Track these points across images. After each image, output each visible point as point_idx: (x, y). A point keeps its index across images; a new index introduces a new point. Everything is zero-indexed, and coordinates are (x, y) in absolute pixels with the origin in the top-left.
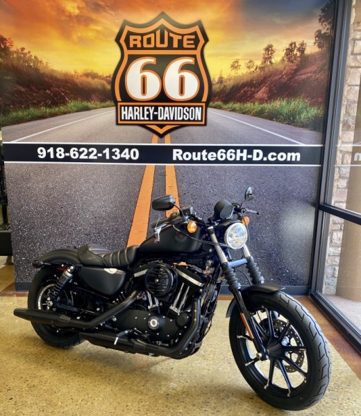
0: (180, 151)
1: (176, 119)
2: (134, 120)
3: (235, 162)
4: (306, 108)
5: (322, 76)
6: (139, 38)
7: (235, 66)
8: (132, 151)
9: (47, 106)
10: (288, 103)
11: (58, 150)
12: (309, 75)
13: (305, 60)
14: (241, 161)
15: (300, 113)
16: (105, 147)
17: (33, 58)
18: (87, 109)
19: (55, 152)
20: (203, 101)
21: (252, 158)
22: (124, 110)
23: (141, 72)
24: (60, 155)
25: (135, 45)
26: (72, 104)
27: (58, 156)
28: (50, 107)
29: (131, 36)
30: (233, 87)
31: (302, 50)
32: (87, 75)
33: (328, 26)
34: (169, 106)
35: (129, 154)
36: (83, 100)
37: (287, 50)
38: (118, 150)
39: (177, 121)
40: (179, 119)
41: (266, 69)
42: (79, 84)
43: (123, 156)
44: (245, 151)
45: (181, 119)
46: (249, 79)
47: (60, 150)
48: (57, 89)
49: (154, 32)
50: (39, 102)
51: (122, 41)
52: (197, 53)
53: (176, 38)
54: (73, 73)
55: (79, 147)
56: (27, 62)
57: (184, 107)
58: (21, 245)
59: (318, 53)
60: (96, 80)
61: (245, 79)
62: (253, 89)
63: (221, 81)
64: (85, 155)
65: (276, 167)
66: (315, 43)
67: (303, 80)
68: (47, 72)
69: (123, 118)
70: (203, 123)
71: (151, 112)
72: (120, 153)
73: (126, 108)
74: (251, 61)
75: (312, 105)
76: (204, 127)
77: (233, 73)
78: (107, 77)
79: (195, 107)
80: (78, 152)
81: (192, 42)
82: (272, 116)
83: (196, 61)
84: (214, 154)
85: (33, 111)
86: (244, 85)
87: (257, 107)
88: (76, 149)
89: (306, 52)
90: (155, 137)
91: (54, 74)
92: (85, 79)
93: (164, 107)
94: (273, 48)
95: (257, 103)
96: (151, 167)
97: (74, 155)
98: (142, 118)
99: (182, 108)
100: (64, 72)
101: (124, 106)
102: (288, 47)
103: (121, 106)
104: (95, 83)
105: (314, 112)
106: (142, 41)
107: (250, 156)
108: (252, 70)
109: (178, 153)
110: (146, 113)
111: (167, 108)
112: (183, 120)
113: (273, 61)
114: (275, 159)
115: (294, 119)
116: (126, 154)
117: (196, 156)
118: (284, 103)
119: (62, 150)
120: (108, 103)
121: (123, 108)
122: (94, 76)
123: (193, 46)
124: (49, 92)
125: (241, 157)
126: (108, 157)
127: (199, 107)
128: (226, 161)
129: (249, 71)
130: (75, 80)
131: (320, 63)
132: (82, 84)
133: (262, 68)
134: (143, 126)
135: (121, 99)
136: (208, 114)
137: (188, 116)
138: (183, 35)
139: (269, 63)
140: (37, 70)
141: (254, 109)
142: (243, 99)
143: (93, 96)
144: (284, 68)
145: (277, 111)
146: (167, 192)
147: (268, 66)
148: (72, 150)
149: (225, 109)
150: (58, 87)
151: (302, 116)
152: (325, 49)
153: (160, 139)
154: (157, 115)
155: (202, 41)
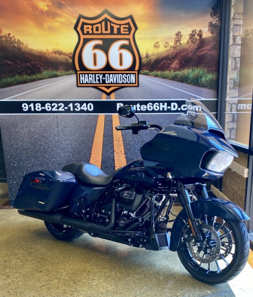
0: (122, 104)
2: (89, 84)
3: (159, 111)
4: (205, 74)
5: (214, 53)
6: (90, 27)
7: (156, 46)
8: (89, 105)
9: (27, 74)
10: (193, 71)
11: (36, 105)
12: (205, 52)
13: (202, 42)
14: (163, 111)
15: (201, 78)
16: (70, 102)
17: (17, 40)
18: (56, 76)
19: (35, 107)
20: (136, 69)
21: (170, 109)
22: (82, 77)
23: (92, 50)
24: (38, 108)
25: (88, 32)
26: (45, 73)
28: (30, 75)
29: (85, 26)
30: (156, 60)
31: (200, 35)
32: (55, 52)
33: (217, 19)
34: (112, 74)
35: (87, 107)
36: (53, 70)
37: (190, 35)
38: (79, 105)
39: (119, 83)
40: (120, 82)
41: (177, 48)
42: (50, 59)
43: (82, 108)
44: (166, 104)
45: (121, 82)
46: (166, 55)
47: (38, 105)
49: (101, 22)
50: (22, 72)
51: (79, 29)
52: (131, 37)
53: (116, 27)
54: (45, 51)
55: (51, 102)
56: (13, 43)
57: (123, 74)
58: (13, 173)
59: (211, 38)
60: (62, 56)
61: (164, 55)
62: (169, 62)
63: (147, 56)
64: (56, 108)
66: (209, 30)
67: (202, 55)
68: (27, 50)
69: (81, 82)
70: (136, 85)
71: (101, 78)
72: (81, 106)
73: (83, 75)
74: (167, 43)
75: (209, 72)
76: (138, 88)
77: (156, 51)
78: (69, 54)
79: (130, 74)
80: (51, 106)
81: (127, 30)
82: (183, 80)
83: (130, 42)
84: (145, 106)
85: (18, 78)
86: (163, 59)
87: (172, 73)
88: (49, 104)
89: (203, 37)
90: (104, 95)
91: (32, 52)
92: (54, 55)
93: (109, 74)
94: (181, 34)
95: (172, 71)
96: (102, 116)
97: (48, 108)
98: (95, 82)
99: (121, 75)
100: (39, 50)
102: (191, 33)
103: (80, 74)
104: (61, 58)
105: (210, 76)
106: (92, 29)
107: (169, 108)
108: (168, 48)
109: (120, 105)
110: (97, 78)
111: (111, 75)
112: (123, 83)
113: (182, 42)
114: (185, 109)
115: (197, 81)
116: (84, 107)
118: (190, 71)
119: (40, 105)
120: (70, 72)
121: (81, 75)
122: (60, 53)
123: (128, 33)
124: (29, 65)
125: (163, 108)
126: (72, 110)
127: (133, 74)
128: (153, 111)
129: (165, 49)
130: (47, 56)
131: (212, 44)
132: (52, 59)
133: (174, 48)
134: (96, 87)
135: (80, 68)
136: (140, 79)
137: (126, 81)
138: (120, 25)
139: (179, 44)
140: (19, 49)
141: (170, 75)
142: (163, 68)
143: (60, 67)
144: (189, 47)
145: (186, 76)
146: (114, 133)
147: (178, 46)
148: (47, 105)
149: (151, 75)
150: (35, 61)
151: (203, 80)
152: (215, 34)
153: (107, 97)
154: (105, 80)
155: (133, 29)
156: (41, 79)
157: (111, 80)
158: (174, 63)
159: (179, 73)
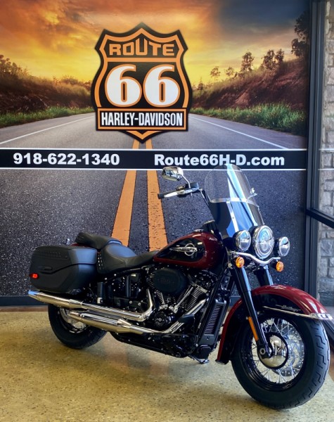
0: (162, 156)
1: (157, 124)
2: (114, 126)
3: (218, 167)
4: (288, 112)
5: (300, 82)
6: (119, 46)
7: (215, 73)
8: (113, 156)
9: (24, 111)
10: (269, 108)
11: (35, 155)
12: (288, 81)
13: (284, 68)
14: (224, 166)
15: (282, 118)
16: (84, 153)
17: (11, 65)
18: (66, 115)
19: (32, 158)
20: (183, 107)
21: (235, 163)
22: (105, 116)
23: (121, 79)
24: (38, 161)
26: (50, 110)
27: (35, 161)
28: (27, 112)
29: (110, 45)
30: (214, 93)
31: (280, 57)
32: (66, 81)
33: (304, 36)
34: (149, 112)
35: (110, 159)
36: (62, 105)
37: (265, 57)
38: (98, 156)
39: (158, 126)
40: (160, 124)
41: (246, 76)
42: (58, 90)
43: (103, 161)
44: (228, 156)
45: (162, 124)
46: (229, 86)
47: (37, 156)
48: (35, 95)
49: (134, 40)
50: (16, 108)
51: (102, 49)
52: (177, 60)
53: (155, 47)
54: (52, 79)
55: (57, 152)
56: (6, 68)
57: (164, 113)
59: (296, 61)
60: (75, 86)
61: (225, 86)
62: (233, 95)
63: (201, 87)
64: (64, 161)
65: (260, 171)
66: (292, 51)
67: (283, 86)
68: (25, 78)
69: (103, 124)
70: (185, 128)
71: (132, 118)
72: (100, 159)
73: (106, 114)
74: (230, 69)
75: (293, 110)
76: (186, 133)
77: (213, 80)
78: (86, 83)
79: (176, 113)
80: (56, 157)
81: (172, 50)
82: (255, 121)
83: (176, 68)
84: (197, 160)
85: (10, 117)
86: (225, 91)
87: (238, 112)
88: (54, 155)
89: (284, 60)
90: (136, 143)
91: (33, 81)
92: (64, 85)
93: (145, 113)
94: (252, 56)
95: (237, 109)
96: (132, 172)
97: (52, 161)
98: (122, 124)
99: (163, 114)
100: (43, 78)
101: (104, 112)
102: (266, 55)
103: (101, 112)
104: (74, 89)
105: (295, 116)
106: (121, 50)
107: (233, 161)
108: (232, 76)
109: (159, 158)
110: (126, 119)
111: (147, 114)
112: (164, 126)
113: (252, 68)
114: (258, 163)
115: (276, 123)
116: (106, 160)
117: (179, 162)
118: (265, 108)
119: (40, 155)
120: (87, 109)
121: (103, 114)
122: (74, 82)
123: (173, 54)
124: (27, 98)
125: (224, 163)
126: (87, 163)
127: (180, 112)
128: (209, 166)
129: (228, 78)
130: (54, 86)
131: (299, 70)
132: (61, 90)
133: (241, 75)
134: (124, 131)
135: (101, 104)
136: (190, 119)
137: (170, 122)
138: (162, 44)
139: (248, 70)
140: (15, 76)
141: (234, 115)
142: (224, 105)
143: (73, 102)
144: (264, 75)
145: (259, 116)
146: (149, 198)
147: (247, 73)
148: (50, 155)
149: (206, 115)
150: (37, 92)
151: (284, 121)
152: (302, 56)
153: (141, 145)
154: (138, 121)
155: (181, 49)
156: (43, 119)
157: (146, 121)
158: (242, 97)
159: (249, 112)
